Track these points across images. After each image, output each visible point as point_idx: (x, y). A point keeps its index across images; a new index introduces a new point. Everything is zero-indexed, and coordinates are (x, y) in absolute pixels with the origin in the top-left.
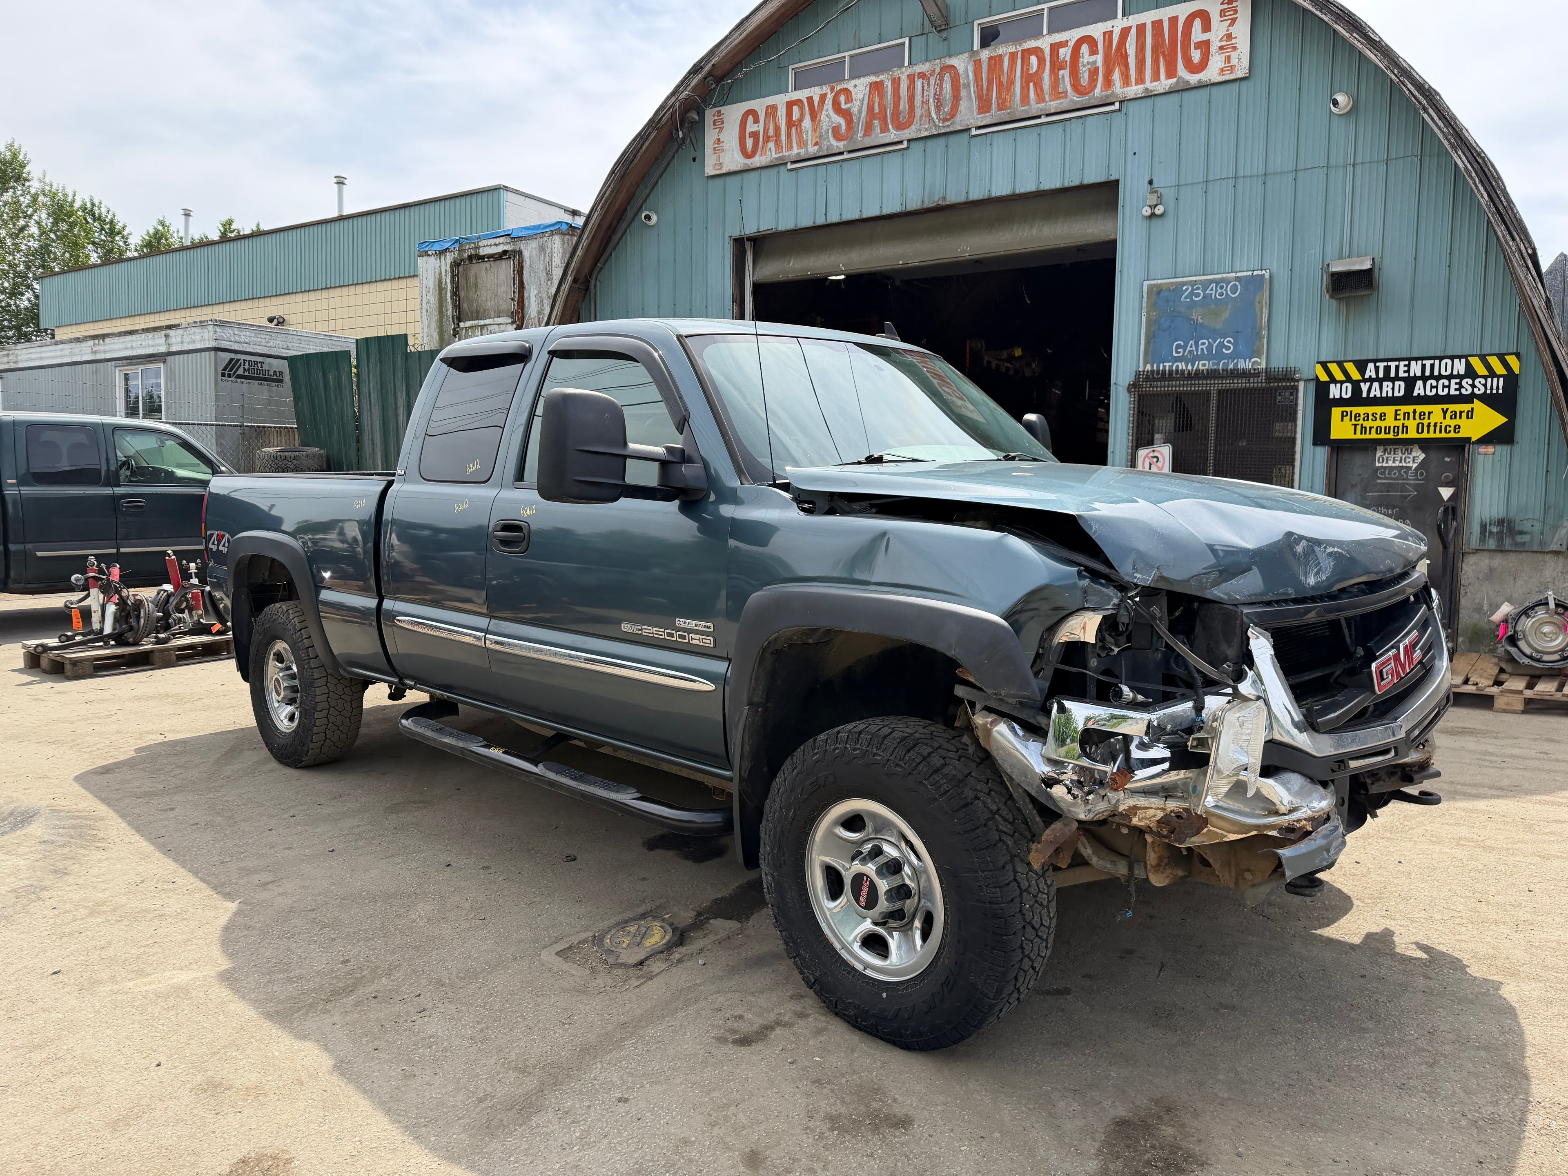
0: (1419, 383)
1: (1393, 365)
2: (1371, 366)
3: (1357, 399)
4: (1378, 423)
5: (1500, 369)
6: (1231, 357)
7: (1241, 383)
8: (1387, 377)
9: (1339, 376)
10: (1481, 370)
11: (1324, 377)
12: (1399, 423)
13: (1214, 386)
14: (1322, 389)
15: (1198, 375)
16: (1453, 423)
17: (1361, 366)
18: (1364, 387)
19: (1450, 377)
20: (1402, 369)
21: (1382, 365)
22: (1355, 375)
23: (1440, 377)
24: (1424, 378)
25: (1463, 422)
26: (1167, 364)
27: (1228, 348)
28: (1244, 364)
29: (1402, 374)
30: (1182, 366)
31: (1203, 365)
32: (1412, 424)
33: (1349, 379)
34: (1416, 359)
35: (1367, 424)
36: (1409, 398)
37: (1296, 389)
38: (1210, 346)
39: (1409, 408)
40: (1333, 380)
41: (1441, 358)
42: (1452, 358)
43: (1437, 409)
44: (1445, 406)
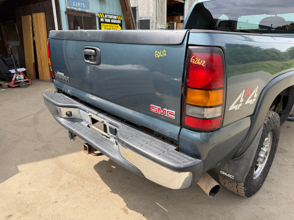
0: (112, 20)
1: (108, 15)
2: (105, 15)
3: (104, 22)
4: (107, 27)
5: (120, 19)
6: (85, 8)
7: (87, 15)
8: (108, 18)
9: (102, 17)
10: (118, 19)
11: (100, 17)
12: (110, 28)
13: (82, 15)
14: (99, 19)
15: (78, 12)
16: (116, 28)
17: (104, 14)
18: (105, 19)
19: (115, 19)
20: (110, 17)
21: (107, 15)
22: (104, 17)
23: (114, 19)
24: (112, 19)
25: (117, 28)
26: (73, 8)
27: (84, 6)
28: (87, 11)
29: (110, 18)
30: (76, 9)
31: (80, 9)
32: (111, 28)
33: (103, 18)
34: (111, 15)
35: (106, 27)
36: (111, 23)
37: (96, 19)
38: (80, 5)
39: (111, 25)
40: (101, 17)
41: (114, 15)
42: (115, 15)
43: (114, 25)
44: (115, 25)
